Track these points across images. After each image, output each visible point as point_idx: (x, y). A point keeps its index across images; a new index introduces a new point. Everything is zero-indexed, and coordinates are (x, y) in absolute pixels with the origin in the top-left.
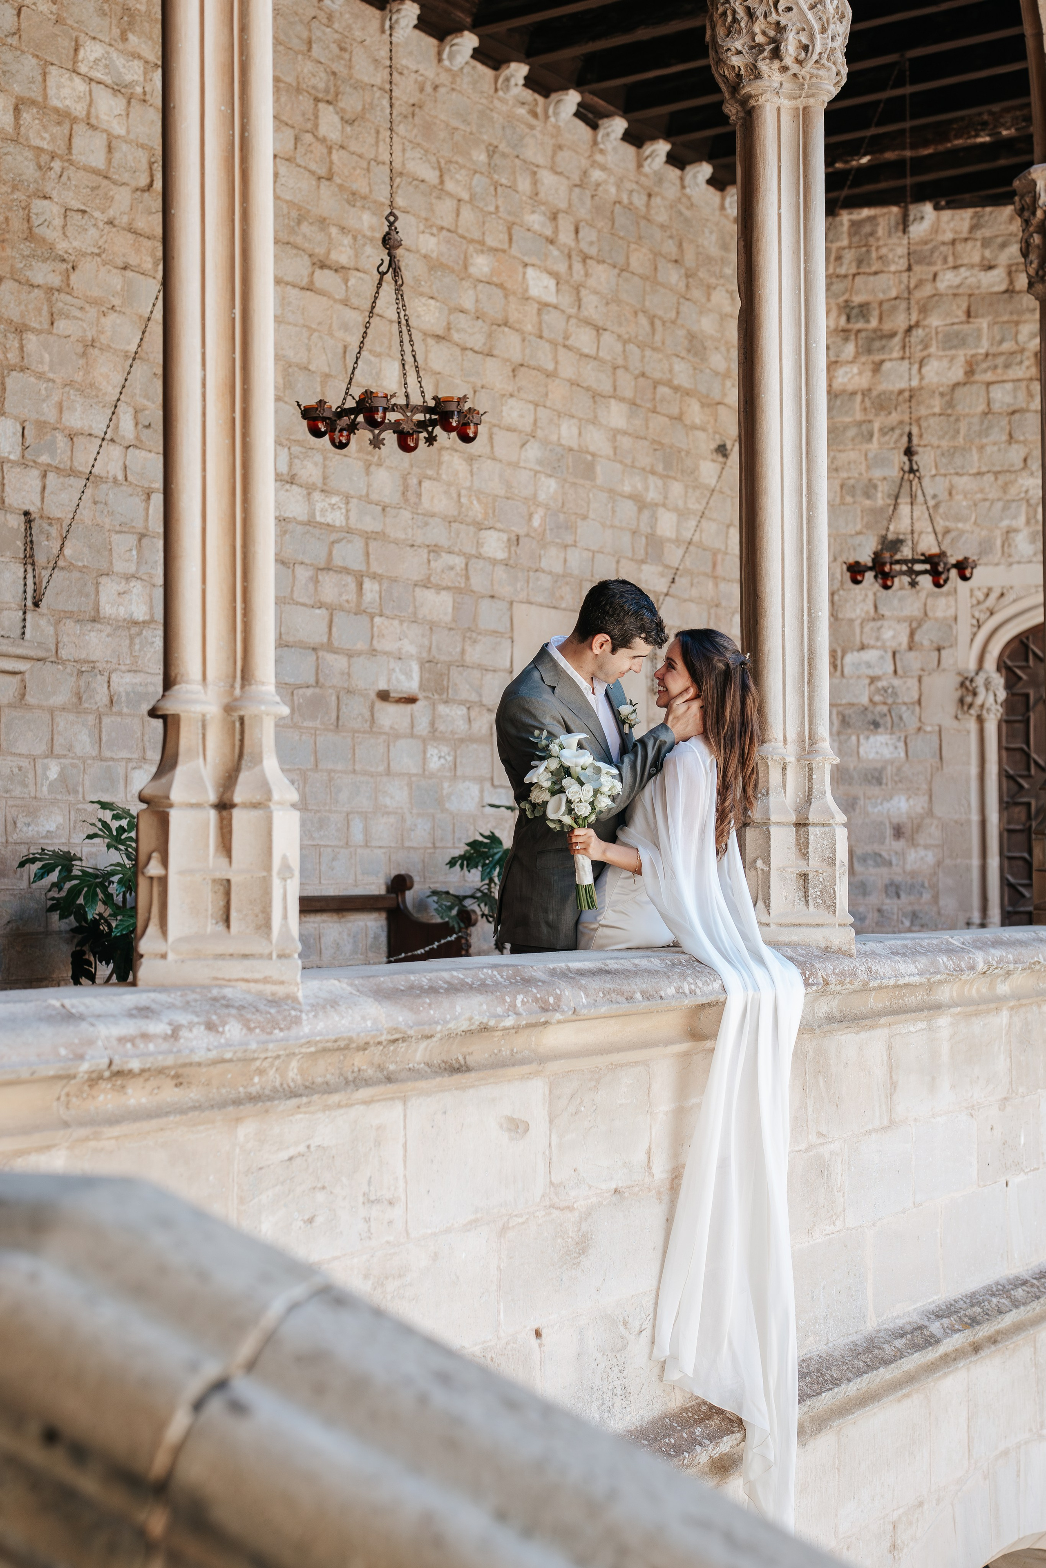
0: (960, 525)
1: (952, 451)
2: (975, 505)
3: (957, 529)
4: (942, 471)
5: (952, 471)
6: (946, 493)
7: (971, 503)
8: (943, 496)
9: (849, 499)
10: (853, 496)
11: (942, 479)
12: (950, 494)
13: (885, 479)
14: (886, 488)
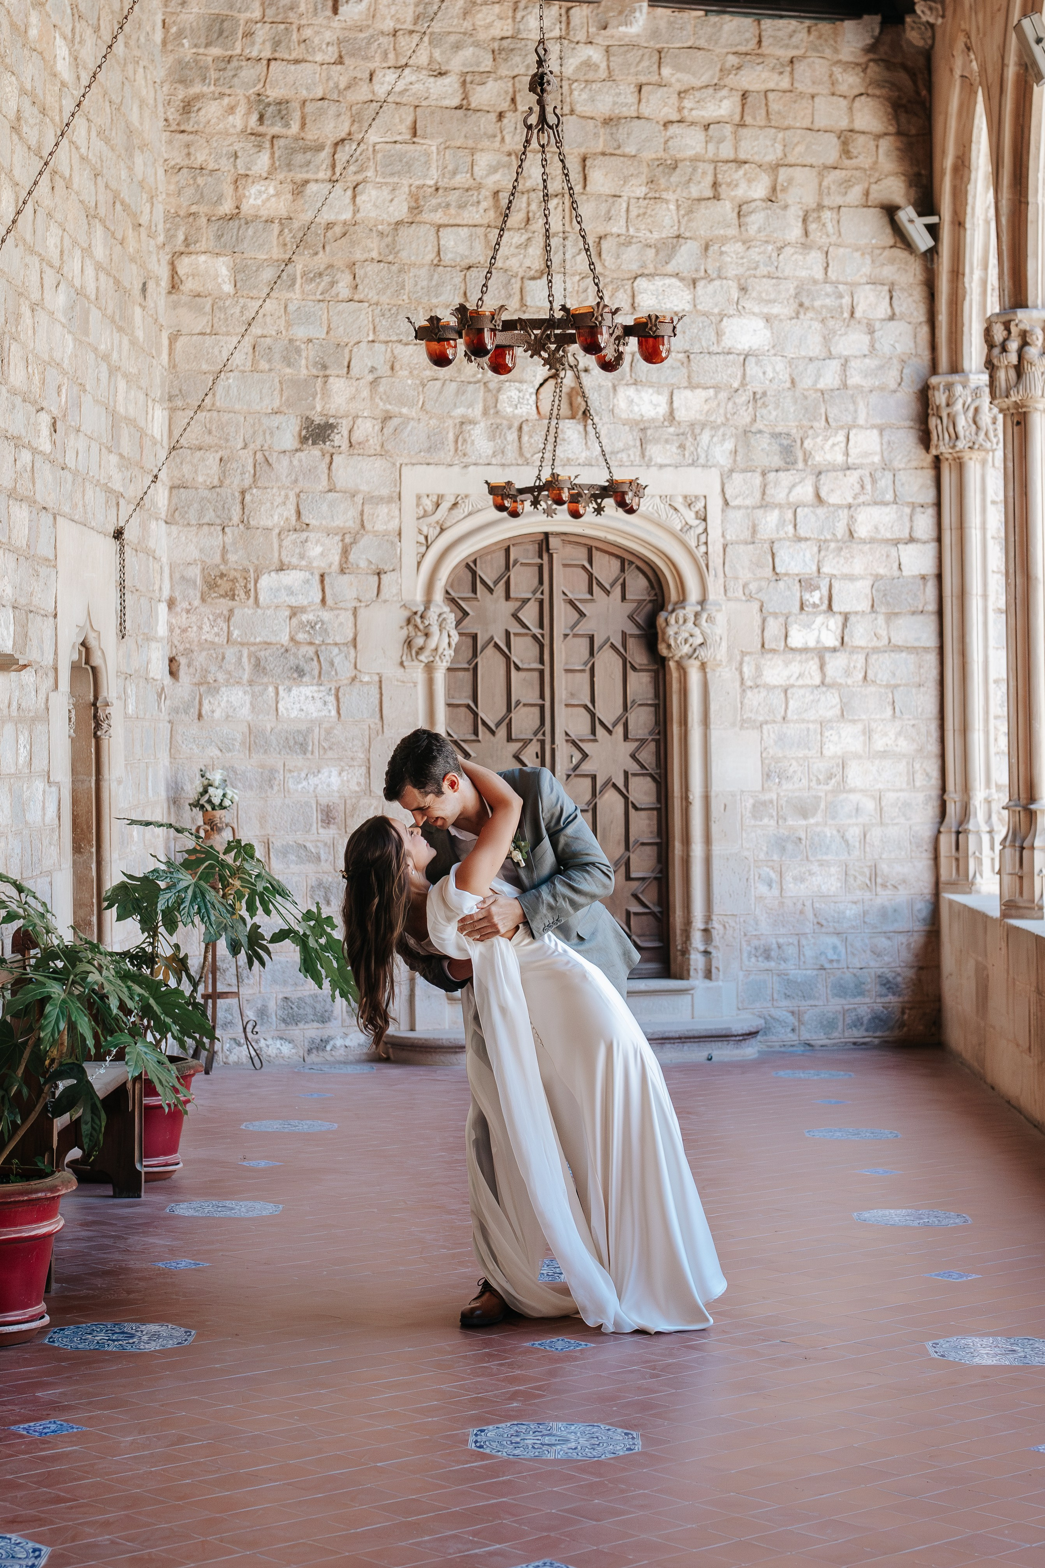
0: (405, 410)
1: (394, 310)
2: (424, 385)
3: (401, 415)
4: (382, 337)
5: (394, 338)
6: (388, 367)
7: (418, 382)
8: (383, 370)
9: (264, 365)
10: (269, 361)
11: (383, 347)
12: (392, 368)
13: (310, 341)
14: (312, 354)
